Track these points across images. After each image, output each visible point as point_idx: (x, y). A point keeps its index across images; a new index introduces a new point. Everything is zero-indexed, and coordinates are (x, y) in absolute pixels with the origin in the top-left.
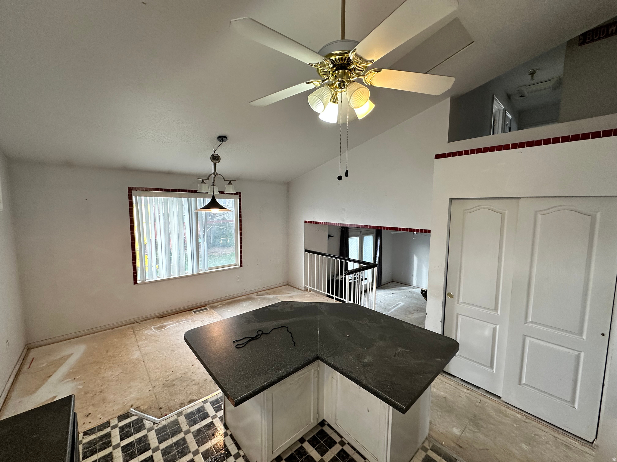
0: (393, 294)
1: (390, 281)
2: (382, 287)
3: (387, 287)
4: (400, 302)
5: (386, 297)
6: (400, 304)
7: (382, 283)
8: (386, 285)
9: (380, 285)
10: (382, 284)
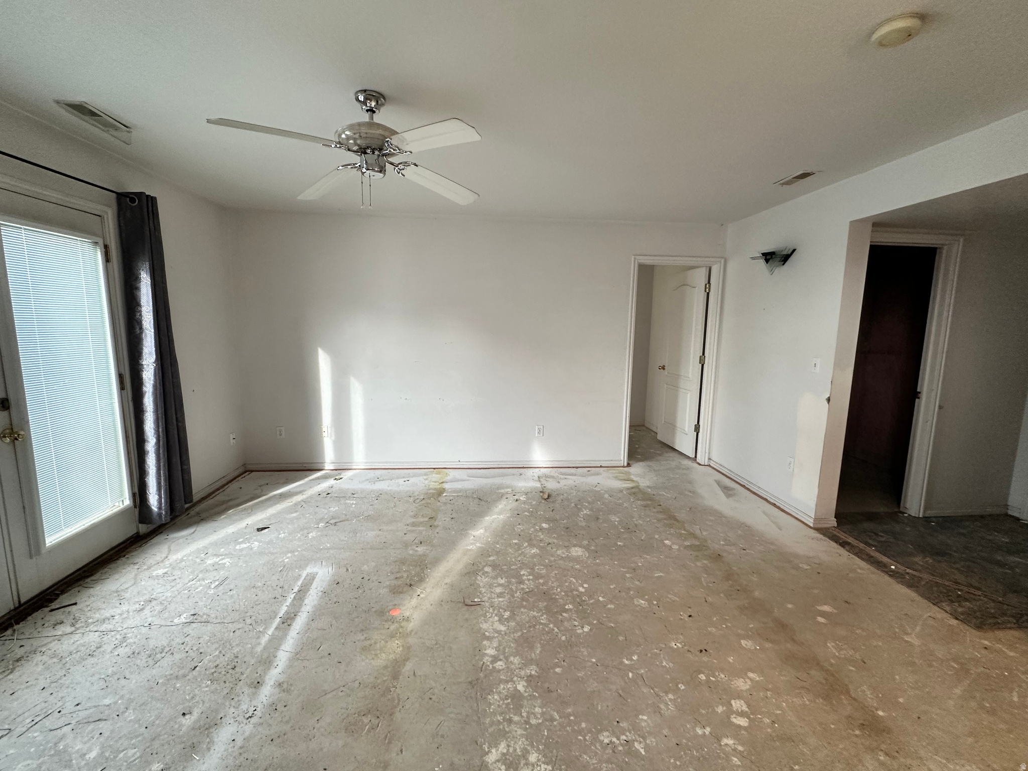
0: (259, 530)
1: (237, 473)
2: (198, 514)
3: (223, 502)
4: (310, 570)
5: (227, 561)
6: (311, 578)
7: (194, 491)
8: (220, 497)
9: (187, 506)
10: (196, 497)
